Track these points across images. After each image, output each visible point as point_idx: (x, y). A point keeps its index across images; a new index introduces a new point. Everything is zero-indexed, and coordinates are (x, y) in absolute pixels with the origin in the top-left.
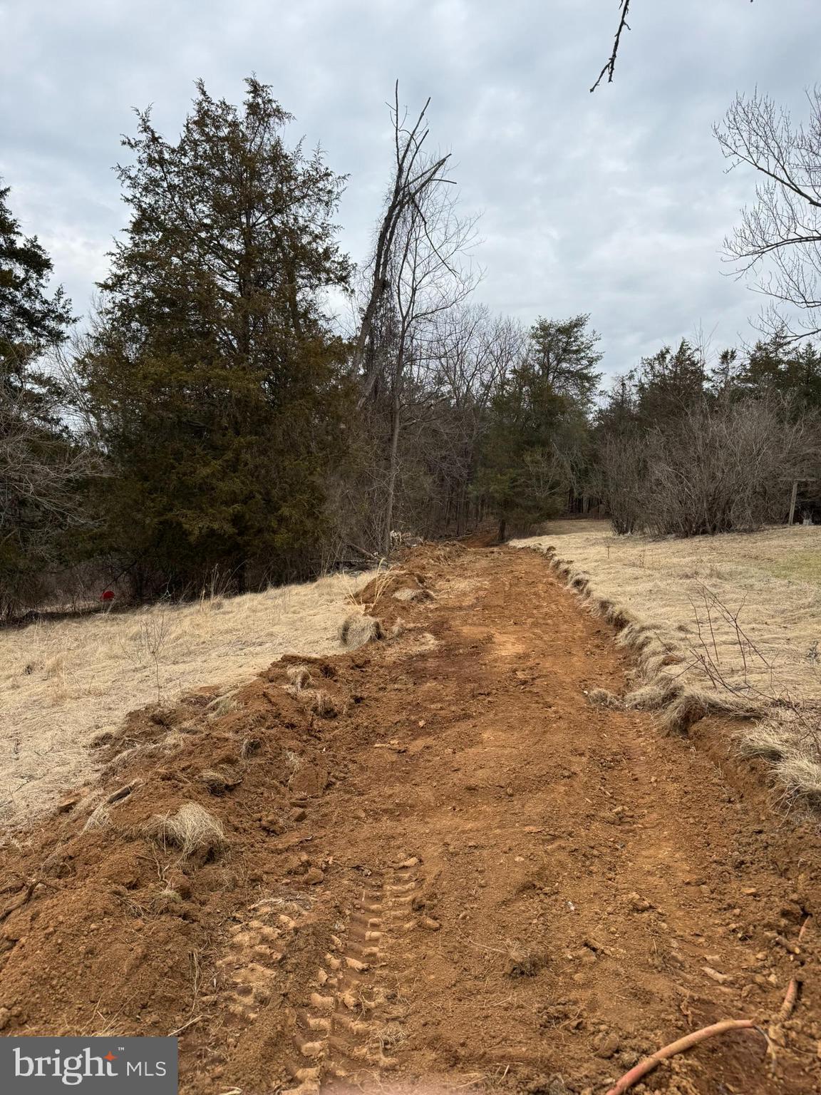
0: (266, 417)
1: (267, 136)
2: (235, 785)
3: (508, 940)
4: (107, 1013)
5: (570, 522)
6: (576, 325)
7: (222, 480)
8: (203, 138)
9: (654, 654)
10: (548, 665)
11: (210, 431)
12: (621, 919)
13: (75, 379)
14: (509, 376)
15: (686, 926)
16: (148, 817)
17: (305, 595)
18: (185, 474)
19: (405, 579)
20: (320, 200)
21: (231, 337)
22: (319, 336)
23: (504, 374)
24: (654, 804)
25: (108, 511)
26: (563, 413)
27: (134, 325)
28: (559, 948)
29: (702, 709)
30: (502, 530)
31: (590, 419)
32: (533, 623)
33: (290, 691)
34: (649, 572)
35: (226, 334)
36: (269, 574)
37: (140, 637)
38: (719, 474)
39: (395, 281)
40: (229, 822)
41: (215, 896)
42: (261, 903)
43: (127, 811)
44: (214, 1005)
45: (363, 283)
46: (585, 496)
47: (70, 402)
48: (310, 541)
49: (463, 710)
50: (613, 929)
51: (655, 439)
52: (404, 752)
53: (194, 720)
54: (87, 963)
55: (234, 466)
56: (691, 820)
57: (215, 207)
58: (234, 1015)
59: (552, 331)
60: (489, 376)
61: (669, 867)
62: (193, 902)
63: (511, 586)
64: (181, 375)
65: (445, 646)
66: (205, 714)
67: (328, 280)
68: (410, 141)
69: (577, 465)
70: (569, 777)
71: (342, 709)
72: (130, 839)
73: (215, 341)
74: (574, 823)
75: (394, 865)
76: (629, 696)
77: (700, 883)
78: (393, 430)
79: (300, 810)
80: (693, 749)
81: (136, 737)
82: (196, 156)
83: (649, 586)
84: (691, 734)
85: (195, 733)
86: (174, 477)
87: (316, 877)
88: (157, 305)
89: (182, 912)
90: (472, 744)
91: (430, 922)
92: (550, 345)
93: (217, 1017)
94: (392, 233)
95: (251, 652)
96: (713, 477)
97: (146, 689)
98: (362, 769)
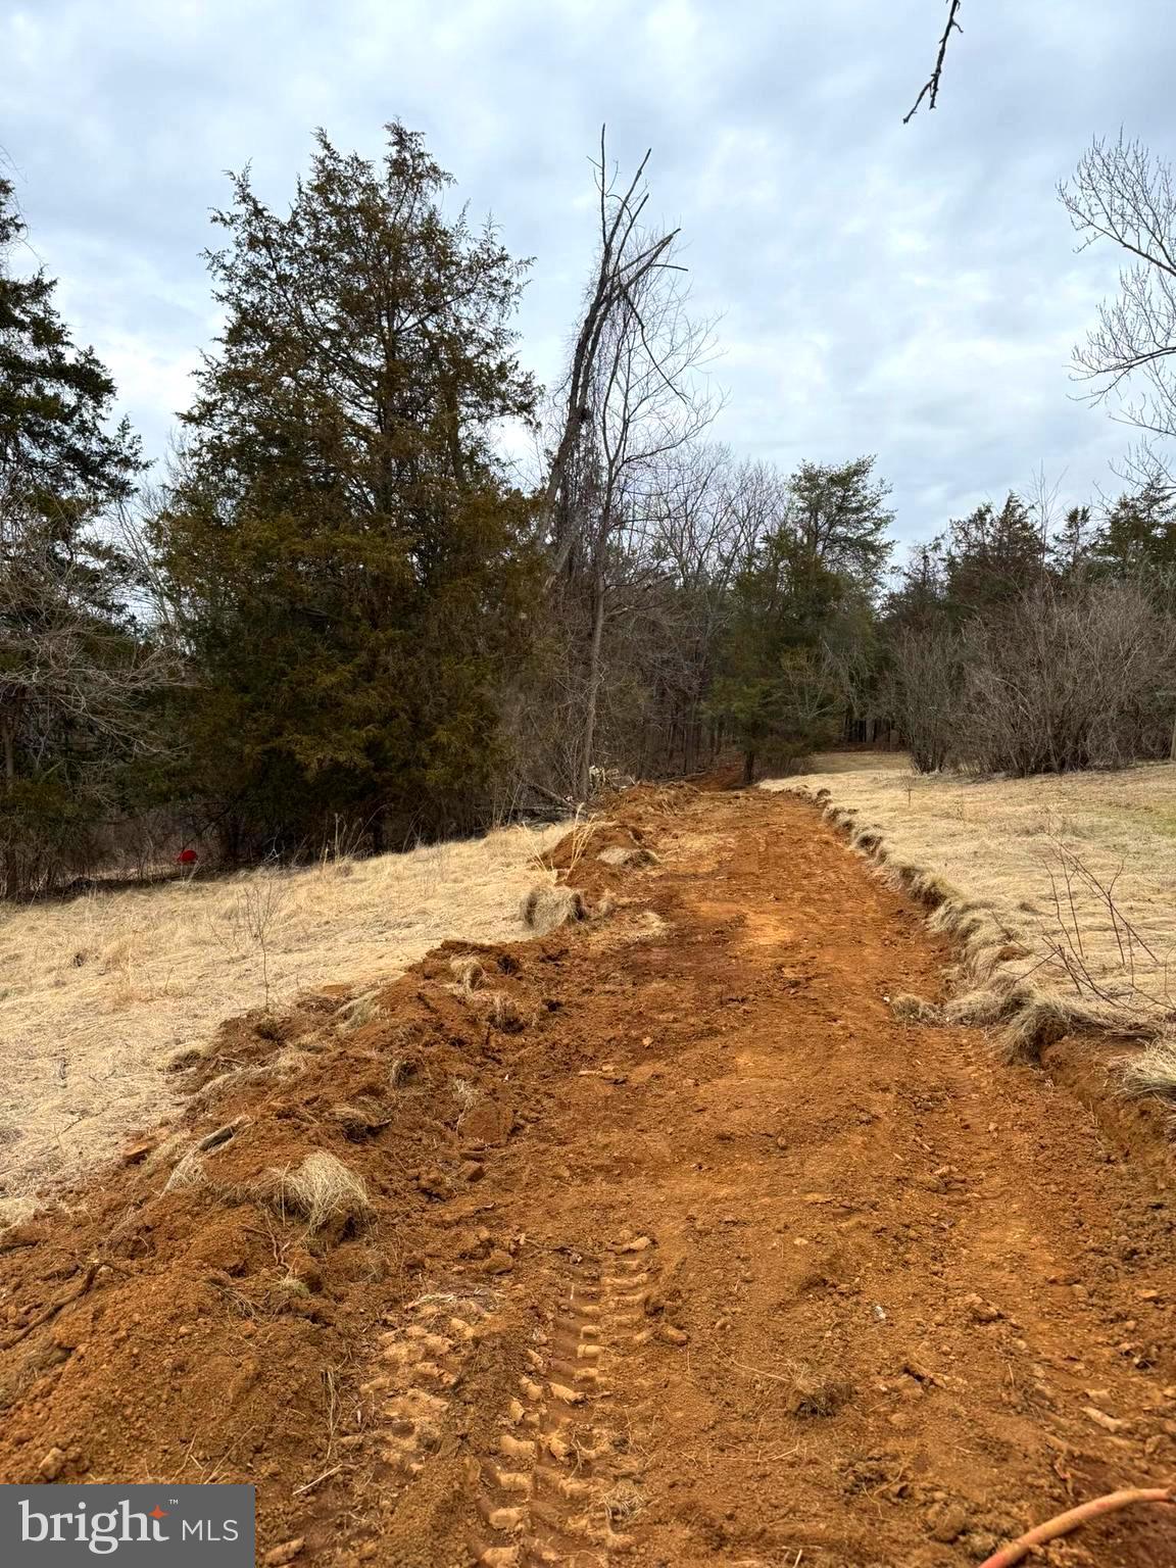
0: (414, 603)
1: (417, 205)
2: (381, 1127)
3: (790, 1363)
4: (205, 1459)
5: (849, 755)
6: (856, 473)
7: (353, 691)
8: (327, 210)
9: (986, 943)
10: (827, 959)
11: (335, 623)
12: (956, 1333)
13: (145, 550)
14: (760, 545)
15: (1054, 1344)
16: (259, 1171)
17: (470, 857)
18: (300, 684)
19: (614, 833)
20: (491, 295)
21: (366, 490)
22: (490, 491)
23: (753, 542)
24: (995, 1163)
25: (191, 736)
26: (838, 598)
27: (230, 473)
28: (866, 1375)
29: (1062, 1024)
30: (749, 766)
31: (877, 607)
32: (803, 899)
33: (455, 992)
34: (971, 826)
35: (359, 486)
36: (417, 826)
37: (236, 916)
38: (1069, 685)
39: (598, 409)
40: (374, 1180)
41: (356, 1290)
42: (422, 1299)
43: (229, 1162)
44: (358, 1450)
45: (553, 413)
46: (869, 718)
47: (138, 582)
48: (477, 779)
49: (706, 1022)
50: (945, 1348)
51: (975, 635)
52: (624, 1082)
53: (317, 1033)
54: (176, 1383)
55: (368, 673)
56: (1053, 1188)
57: (343, 305)
58: (388, 1465)
59: (823, 481)
60: (731, 545)
61: (1023, 1257)
62: (325, 1297)
63: (768, 844)
64: (294, 543)
65: (676, 930)
66: (334, 1025)
67: (504, 410)
68: (621, 211)
69: (858, 673)
70: (868, 1123)
71: (531, 1019)
72: (232, 1203)
73: (341, 495)
74: (878, 1190)
75: (615, 1247)
76: (950, 1005)
77: (1070, 1282)
78: (594, 622)
79: (475, 1165)
80: (1049, 1083)
81: (235, 1056)
82: (317, 235)
83: (973, 845)
84: (1046, 1061)
85: (319, 1051)
86: (285, 687)
87: (502, 1263)
88: (262, 444)
89: (311, 1311)
90: (722, 1072)
91: (672, 1332)
92: (819, 502)
93: (364, 1468)
94: (595, 341)
95: (395, 938)
96: (1060, 690)
97: (246, 988)
98: (563, 1106)
